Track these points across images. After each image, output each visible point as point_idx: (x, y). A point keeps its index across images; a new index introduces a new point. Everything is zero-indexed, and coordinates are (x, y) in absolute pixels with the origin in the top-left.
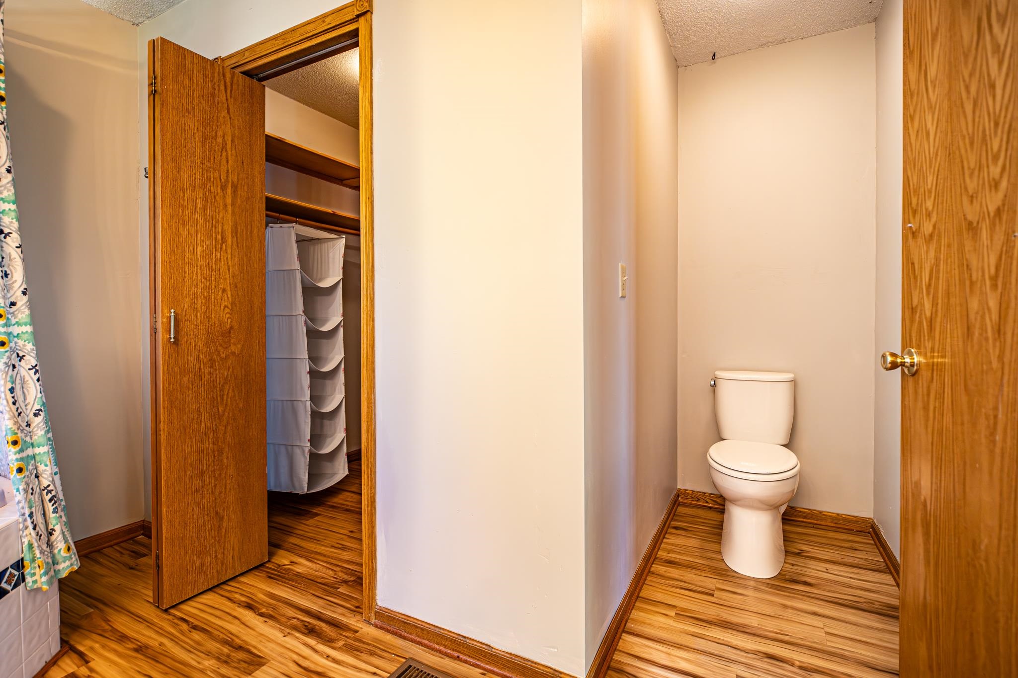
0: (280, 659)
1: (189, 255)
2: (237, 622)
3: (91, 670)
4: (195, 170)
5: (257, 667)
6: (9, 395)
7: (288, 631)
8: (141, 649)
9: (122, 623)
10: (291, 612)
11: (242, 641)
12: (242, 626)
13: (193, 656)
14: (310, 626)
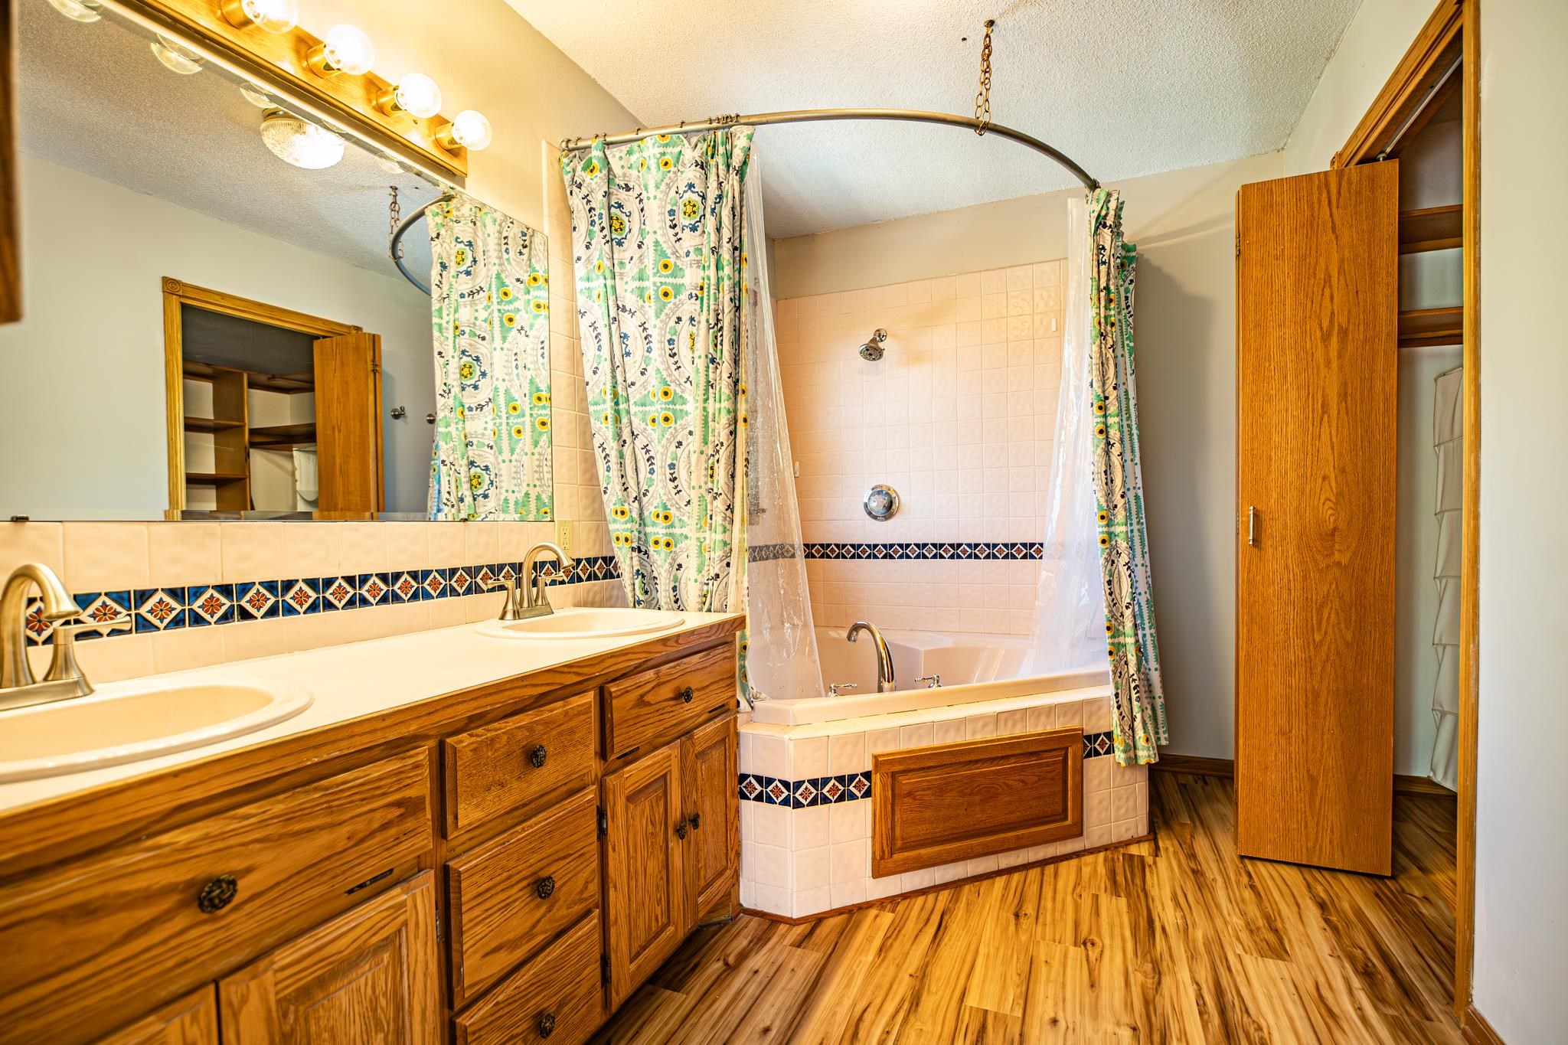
0: (1304, 968)
1: (1276, 438)
2: (1295, 909)
3: (1155, 863)
4: (1285, 328)
5: (1274, 956)
6: (1107, 587)
7: (1340, 953)
8: (1197, 873)
9: (1202, 845)
10: (1362, 940)
11: (1284, 927)
12: (1297, 916)
13: (1230, 907)
14: (1372, 969)
